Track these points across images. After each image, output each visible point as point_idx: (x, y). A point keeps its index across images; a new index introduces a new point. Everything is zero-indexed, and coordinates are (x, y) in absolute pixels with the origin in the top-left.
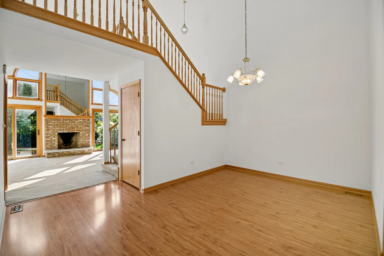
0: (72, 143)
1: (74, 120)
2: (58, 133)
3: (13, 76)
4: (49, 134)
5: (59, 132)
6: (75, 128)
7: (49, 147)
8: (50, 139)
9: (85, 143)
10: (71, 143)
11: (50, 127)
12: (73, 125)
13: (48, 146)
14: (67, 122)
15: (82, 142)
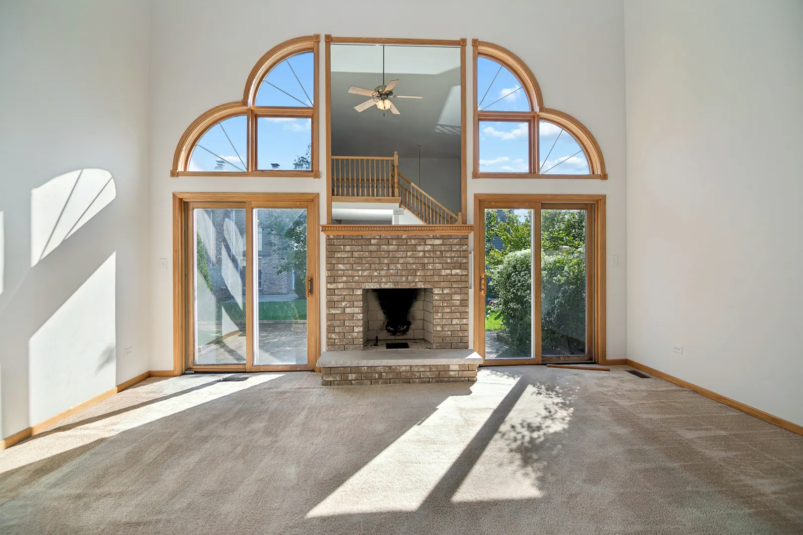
0: (413, 326)
1: (413, 242)
2: (364, 290)
3: (245, 102)
4: (336, 291)
5: (367, 287)
6: (416, 270)
7: (336, 341)
8: (339, 312)
9: (451, 331)
10: (409, 324)
11: (341, 266)
12: (411, 260)
13: (333, 336)
14: (391, 248)
15: (439, 328)
